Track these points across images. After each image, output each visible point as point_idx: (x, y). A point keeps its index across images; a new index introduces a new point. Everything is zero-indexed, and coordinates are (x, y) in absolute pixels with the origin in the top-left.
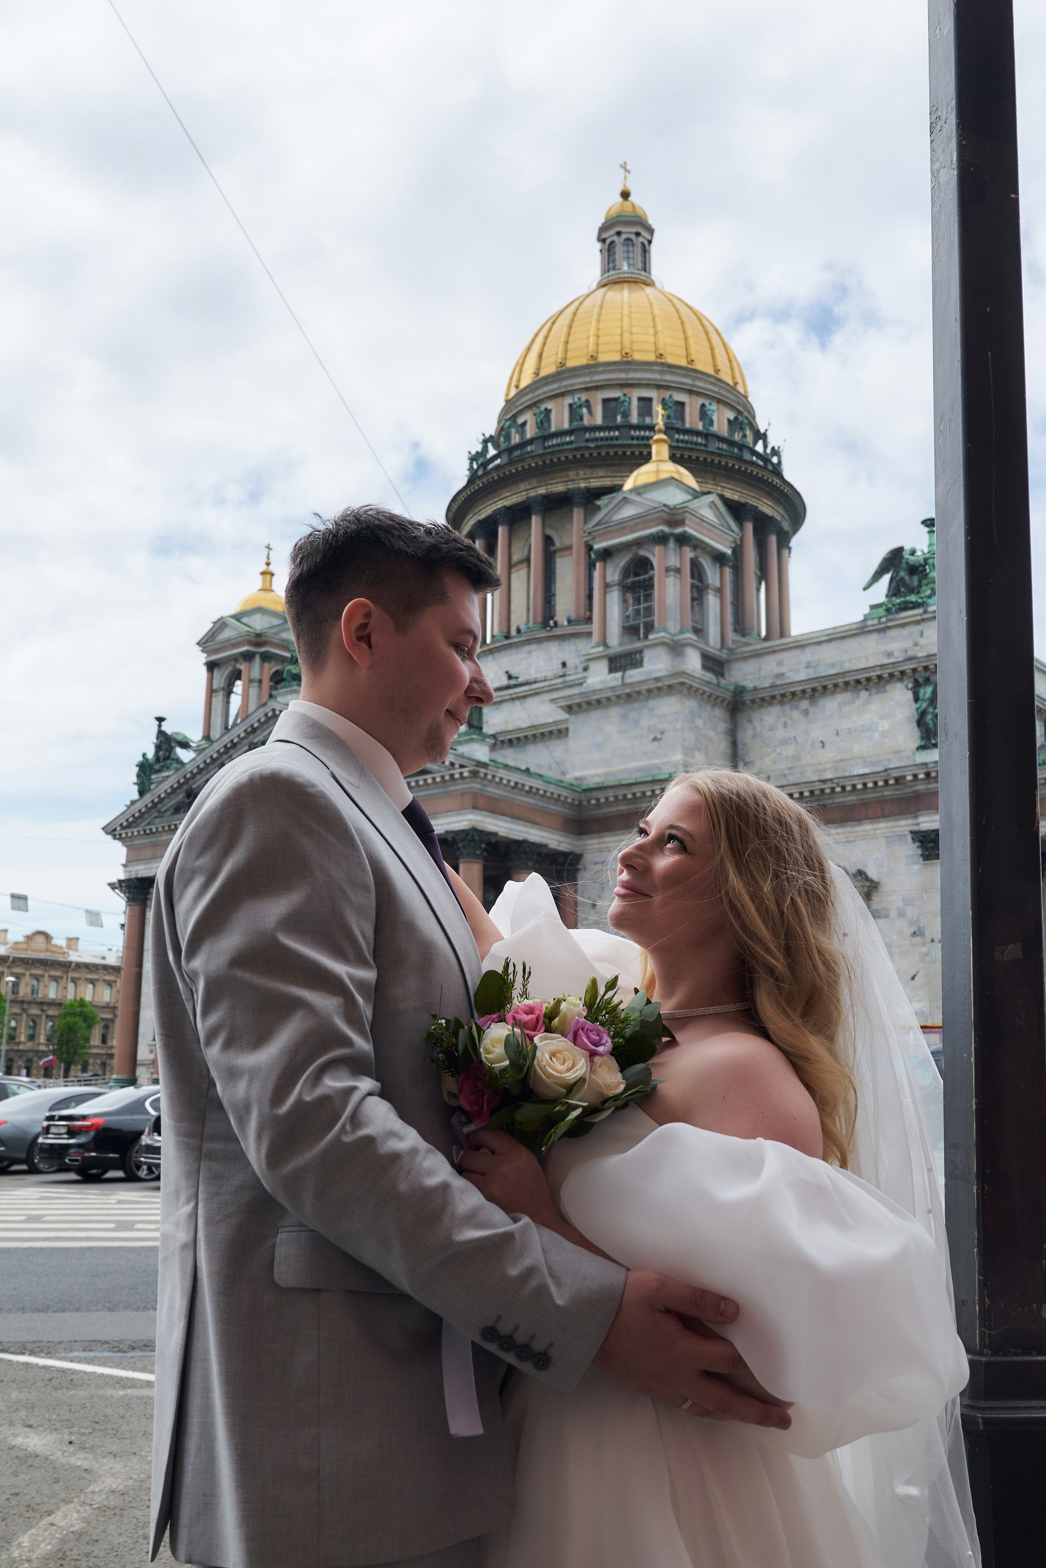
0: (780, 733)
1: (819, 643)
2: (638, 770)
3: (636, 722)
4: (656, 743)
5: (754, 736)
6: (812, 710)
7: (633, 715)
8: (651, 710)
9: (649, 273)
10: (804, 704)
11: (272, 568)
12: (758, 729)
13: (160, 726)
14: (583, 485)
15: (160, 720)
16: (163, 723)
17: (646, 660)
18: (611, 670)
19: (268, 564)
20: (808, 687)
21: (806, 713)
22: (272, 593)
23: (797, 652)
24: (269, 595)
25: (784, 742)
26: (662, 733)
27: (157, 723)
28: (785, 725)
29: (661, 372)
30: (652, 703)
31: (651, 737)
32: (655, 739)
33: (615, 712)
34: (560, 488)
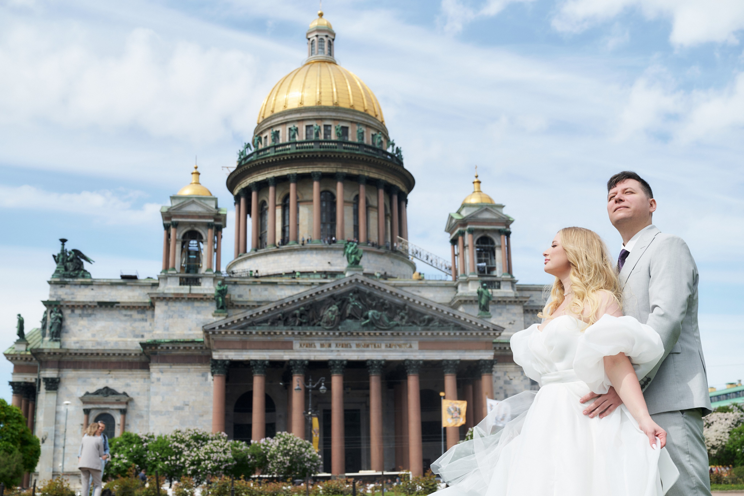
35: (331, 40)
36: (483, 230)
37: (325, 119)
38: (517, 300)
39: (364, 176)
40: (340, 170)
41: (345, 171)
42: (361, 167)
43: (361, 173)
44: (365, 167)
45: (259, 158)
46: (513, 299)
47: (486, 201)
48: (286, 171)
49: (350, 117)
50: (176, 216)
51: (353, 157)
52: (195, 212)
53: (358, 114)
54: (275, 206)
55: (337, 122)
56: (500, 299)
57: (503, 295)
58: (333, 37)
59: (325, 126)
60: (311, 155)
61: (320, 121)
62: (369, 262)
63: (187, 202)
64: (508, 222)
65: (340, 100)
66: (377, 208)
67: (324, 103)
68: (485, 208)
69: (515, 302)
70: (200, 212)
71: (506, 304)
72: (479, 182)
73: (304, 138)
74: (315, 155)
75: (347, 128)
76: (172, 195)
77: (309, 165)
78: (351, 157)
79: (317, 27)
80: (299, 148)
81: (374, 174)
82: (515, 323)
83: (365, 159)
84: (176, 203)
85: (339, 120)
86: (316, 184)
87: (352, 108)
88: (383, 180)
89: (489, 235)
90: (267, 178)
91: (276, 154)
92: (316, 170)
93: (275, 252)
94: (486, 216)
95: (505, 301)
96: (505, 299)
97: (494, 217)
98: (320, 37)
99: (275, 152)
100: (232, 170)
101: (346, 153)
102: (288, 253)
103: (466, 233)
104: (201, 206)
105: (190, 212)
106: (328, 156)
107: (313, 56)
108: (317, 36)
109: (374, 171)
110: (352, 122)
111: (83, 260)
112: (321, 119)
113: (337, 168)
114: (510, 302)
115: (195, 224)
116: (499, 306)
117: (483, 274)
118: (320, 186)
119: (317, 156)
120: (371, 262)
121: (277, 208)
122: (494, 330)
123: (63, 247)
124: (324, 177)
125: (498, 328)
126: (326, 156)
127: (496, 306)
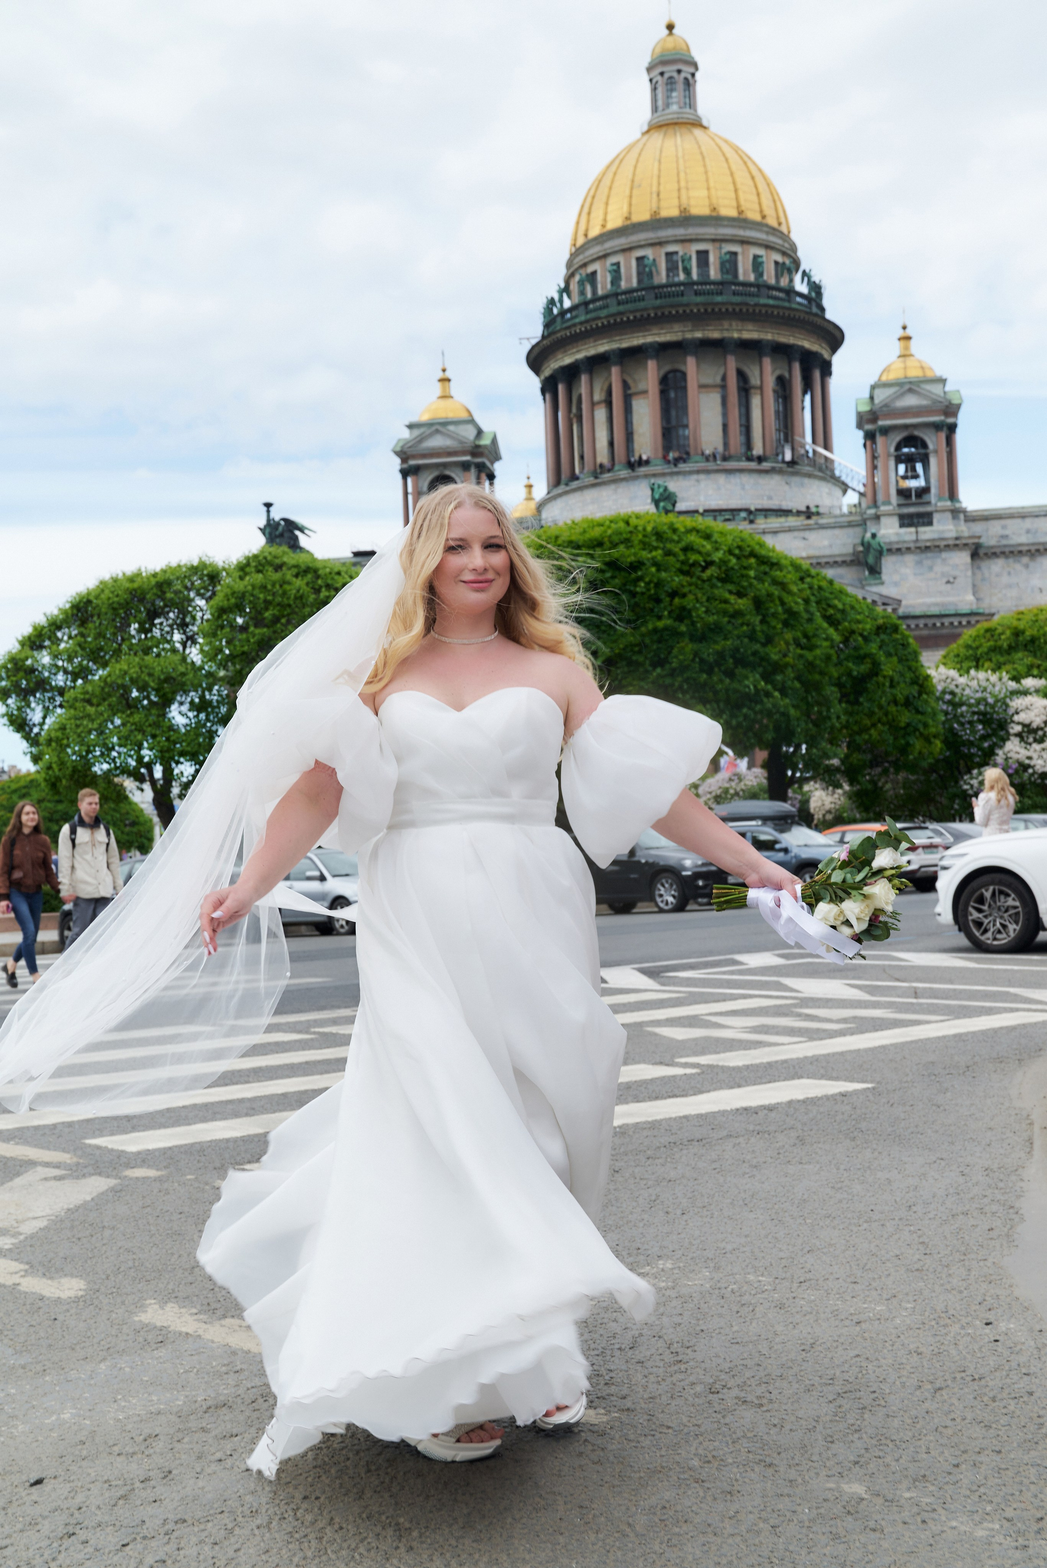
0: (1005, 579)
1: (1037, 516)
2: (936, 604)
3: (931, 568)
4: (949, 586)
5: (983, 580)
6: (1032, 564)
7: (927, 563)
8: (944, 560)
9: (696, 110)
10: (1025, 560)
11: (448, 374)
12: (987, 574)
13: (268, 512)
14: (736, 335)
15: (268, 505)
16: (271, 509)
17: (935, 521)
18: (902, 525)
19: (444, 370)
20: (1033, 548)
21: (1027, 566)
22: (450, 400)
23: (1019, 521)
24: (448, 402)
25: (1009, 586)
26: (955, 578)
27: (265, 509)
28: (1009, 573)
29: (767, 233)
30: (944, 555)
31: (945, 580)
32: (948, 582)
33: (910, 559)
34: (716, 335)
35: (689, 77)
36: (906, 427)
37: (667, 242)
38: (958, 542)
39: (732, 339)
40: (689, 336)
41: (699, 335)
42: (726, 324)
43: (726, 334)
44: (734, 323)
45: (565, 325)
46: (951, 542)
47: (914, 373)
48: (603, 347)
49: (710, 231)
50: (414, 457)
51: (709, 310)
52: (441, 448)
53: (726, 223)
54: (593, 404)
55: (687, 244)
56: (928, 544)
57: (936, 536)
58: (692, 70)
59: (668, 254)
60: (638, 315)
61: (658, 247)
62: (743, 488)
63: (428, 432)
64: (951, 409)
65: (693, 202)
66: (761, 388)
67: (665, 213)
68: (907, 387)
69: (956, 545)
70: (448, 447)
71: (941, 551)
72: (909, 338)
73: (634, 283)
74: (645, 315)
75: (706, 252)
76: (407, 423)
77: (638, 332)
78: (706, 310)
79: (662, 56)
80: (627, 302)
81: (750, 333)
82: (957, 581)
83: (730, 309)
84: (417, 432)
85: (691, 241)
86: (652, 364)
87: (714, 214)
88: (768, 341)
89: (916, 433)
90: (577, 361)
91: (589, 316)
92: (650, 339)
93: (594, 485)
94: (911, 401)
95: (938, 547)
96: (937, 543)
97: (925, 402)
98: (666, 76)
99: (587, 313)
100: (534, 342)
101: (697, 304)
102: (613, 487)
103: (878, 435)
104: (448, 436)
105: (433, 449)
106: (666, 313)
107: (659, 114)
108: (662, 74)
109: (750, 326)
110: (714, 241)
111: (297, 533)
112: (660, 244)
113: (683, 332)
114: (947, 546)
115: (445, 465)
116: (929, 555)
117: (909, 502)
118: (659, 368)
119: (649, 315)
120: (747, 487)
121: (596, 408)
122: (884, 604)
123: (268, 516)
124: (662, 349)
125: (890, 601)
126: (663, 314)
127: (923, 556)
